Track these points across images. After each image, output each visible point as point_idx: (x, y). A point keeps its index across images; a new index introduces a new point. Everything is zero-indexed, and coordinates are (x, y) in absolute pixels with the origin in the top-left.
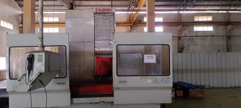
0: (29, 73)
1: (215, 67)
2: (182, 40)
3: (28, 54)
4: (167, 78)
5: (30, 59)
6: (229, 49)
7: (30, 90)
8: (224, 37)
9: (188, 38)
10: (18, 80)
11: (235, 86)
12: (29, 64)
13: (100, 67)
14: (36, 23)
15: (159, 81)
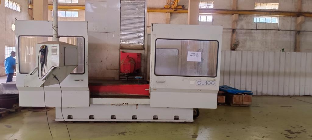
0: (42, 67)
1: (271, 70)
2: (237, 33)
3: (41, 45)
4: (213, 80)
5: (42, 51)
6: (296, 49)
7: (43, 85)
8: (292, 32)
9: (244, 31)
10: (30, 74)
11: (294, 94)
12: (42, 56)
13: (125, 64)
14: (49, 5)
15: (204, 83)
